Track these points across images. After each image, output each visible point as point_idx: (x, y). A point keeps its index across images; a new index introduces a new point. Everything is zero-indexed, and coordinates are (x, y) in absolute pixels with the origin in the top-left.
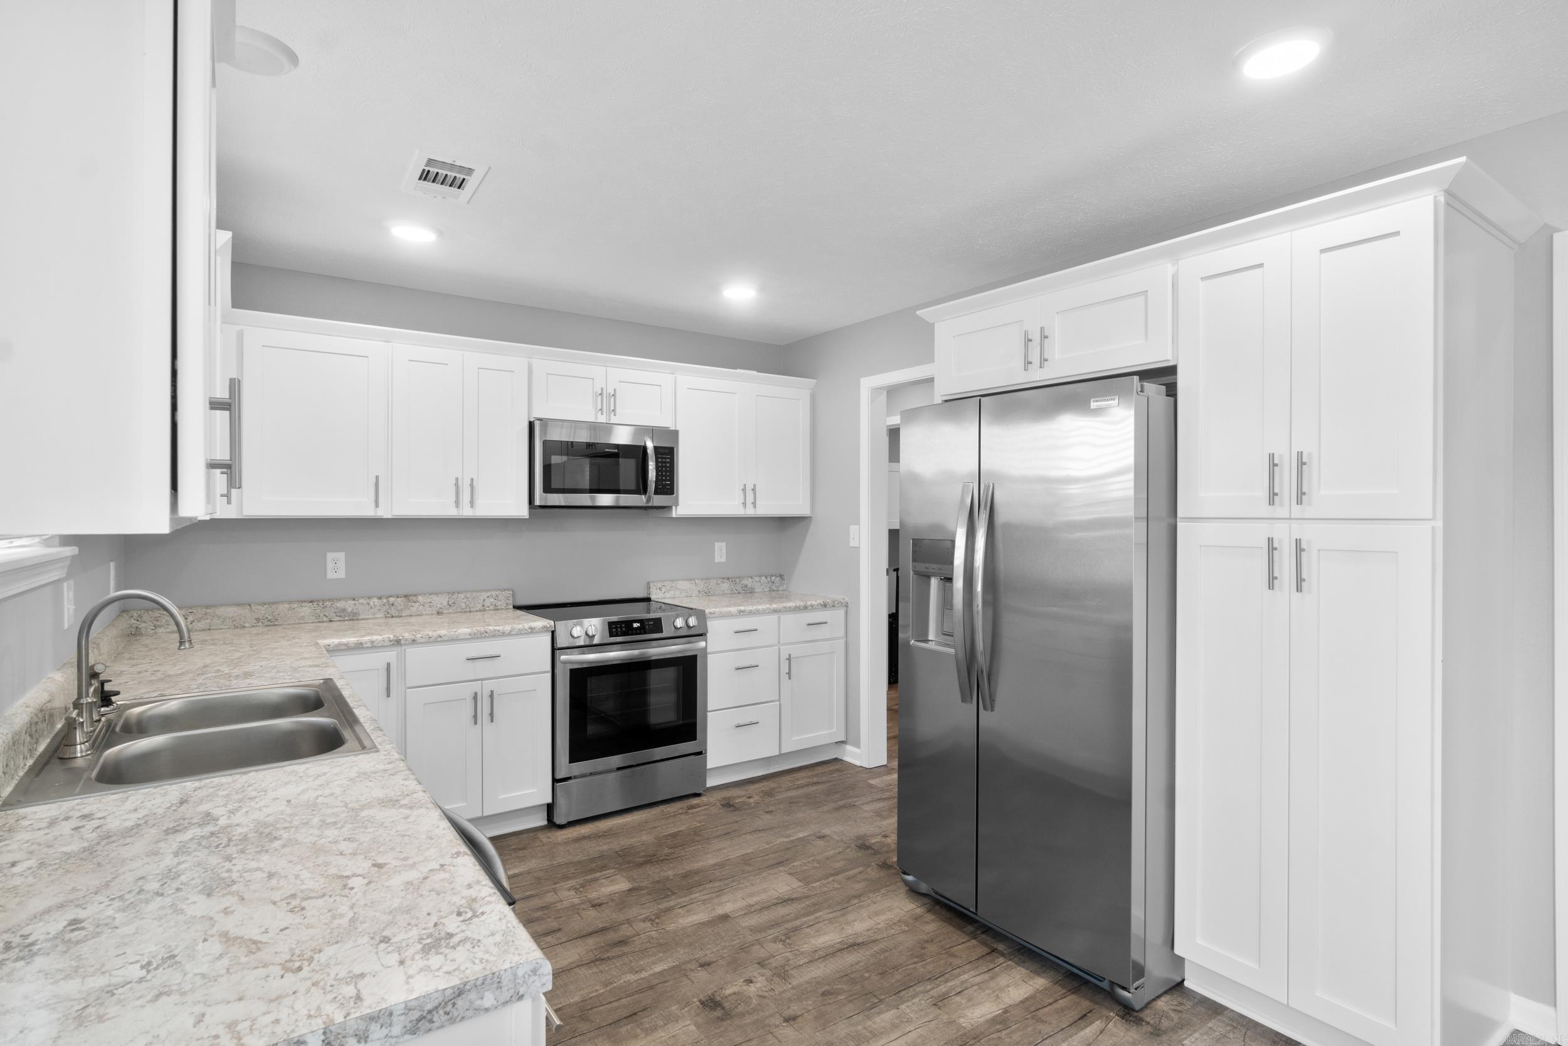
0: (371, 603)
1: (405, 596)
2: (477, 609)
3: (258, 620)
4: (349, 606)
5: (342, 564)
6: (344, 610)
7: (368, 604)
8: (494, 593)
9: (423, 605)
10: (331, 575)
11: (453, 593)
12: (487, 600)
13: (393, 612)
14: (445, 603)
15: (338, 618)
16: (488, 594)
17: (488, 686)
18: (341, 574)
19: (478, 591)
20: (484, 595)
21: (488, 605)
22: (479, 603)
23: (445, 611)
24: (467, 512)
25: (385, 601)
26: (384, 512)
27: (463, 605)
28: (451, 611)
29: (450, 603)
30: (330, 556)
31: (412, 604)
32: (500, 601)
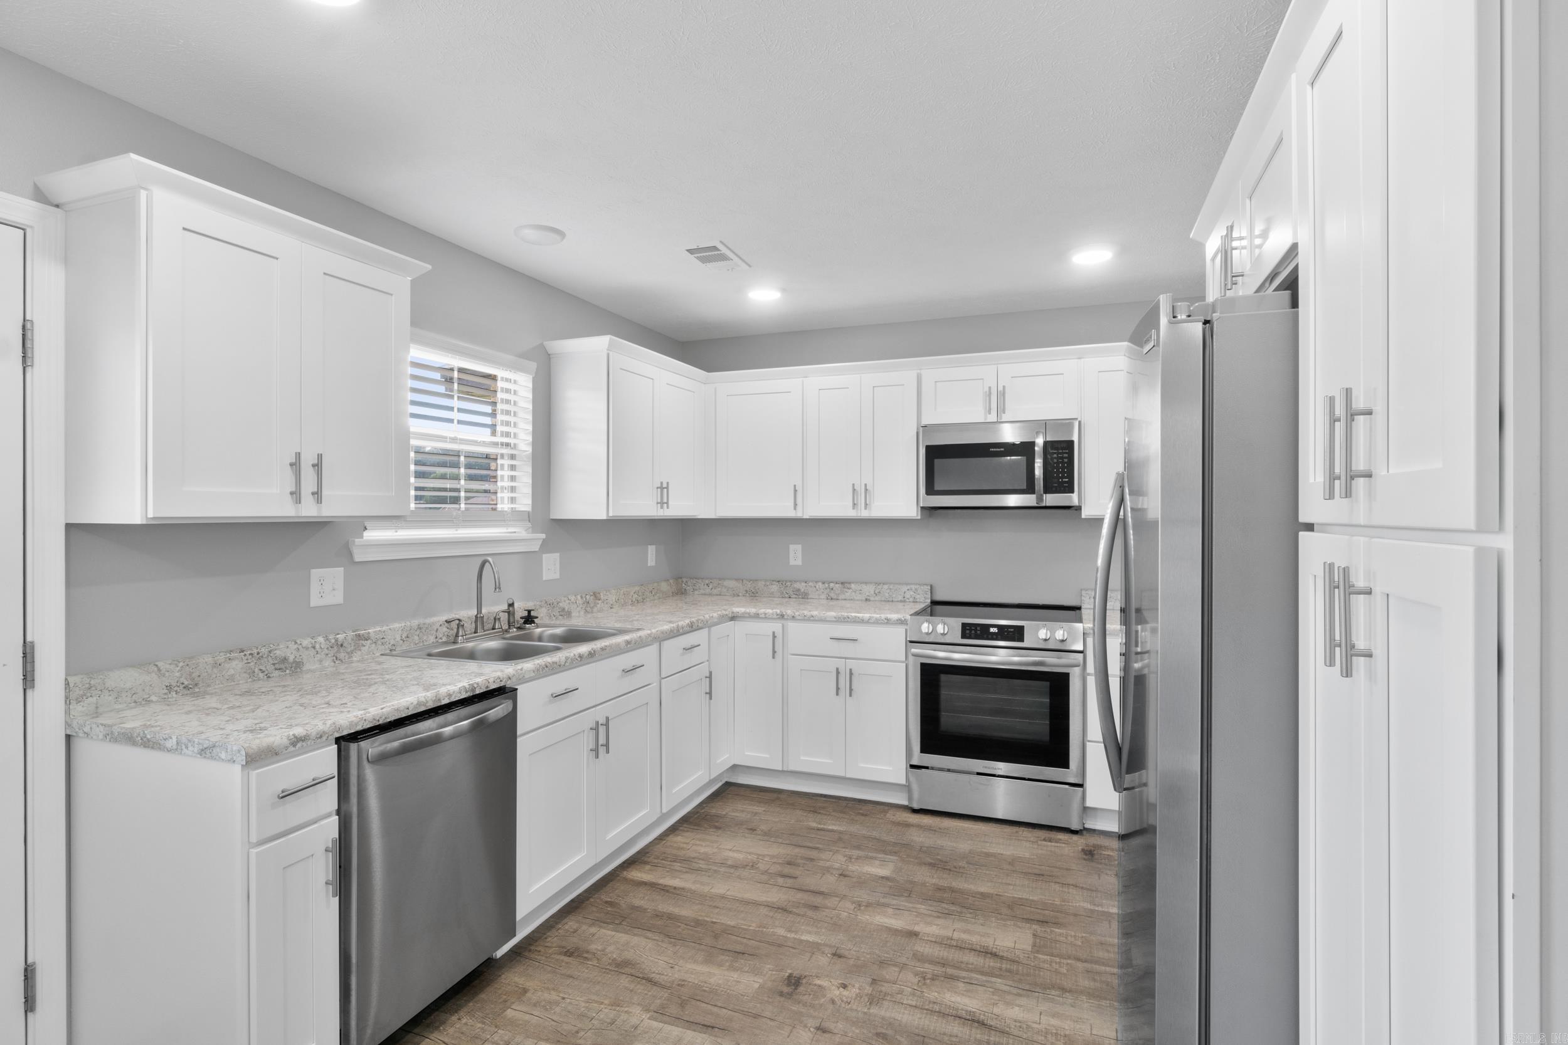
0: (817, 587)
1: (842, 583)
2: (899, 599)
3: (746, 591)
4: (802, 586)
5: (799, 554)
6: (799, 590)
7: (815, 587)
8: (913, 587)
9: (855, 592)
10: (792, 562)
11: (879, 584)
12: (907, 593)
13: (832, 595)
14: (872, 592)
15: (794, 596)
16: (909, 587)
17: (851, 664)
18: (799, 562)
19: (900, 584)
20: (905, 588)
21: (908, 597)
22: (901, 595)
23: (872, 599)
24: (865, 514)
25: (827, 585)
26: (799, 514)
27: (887, 595)
28: (877, 598)
29: (876, 592)
30: (792, 547)
31: (847, 590)
32: (919, 594)
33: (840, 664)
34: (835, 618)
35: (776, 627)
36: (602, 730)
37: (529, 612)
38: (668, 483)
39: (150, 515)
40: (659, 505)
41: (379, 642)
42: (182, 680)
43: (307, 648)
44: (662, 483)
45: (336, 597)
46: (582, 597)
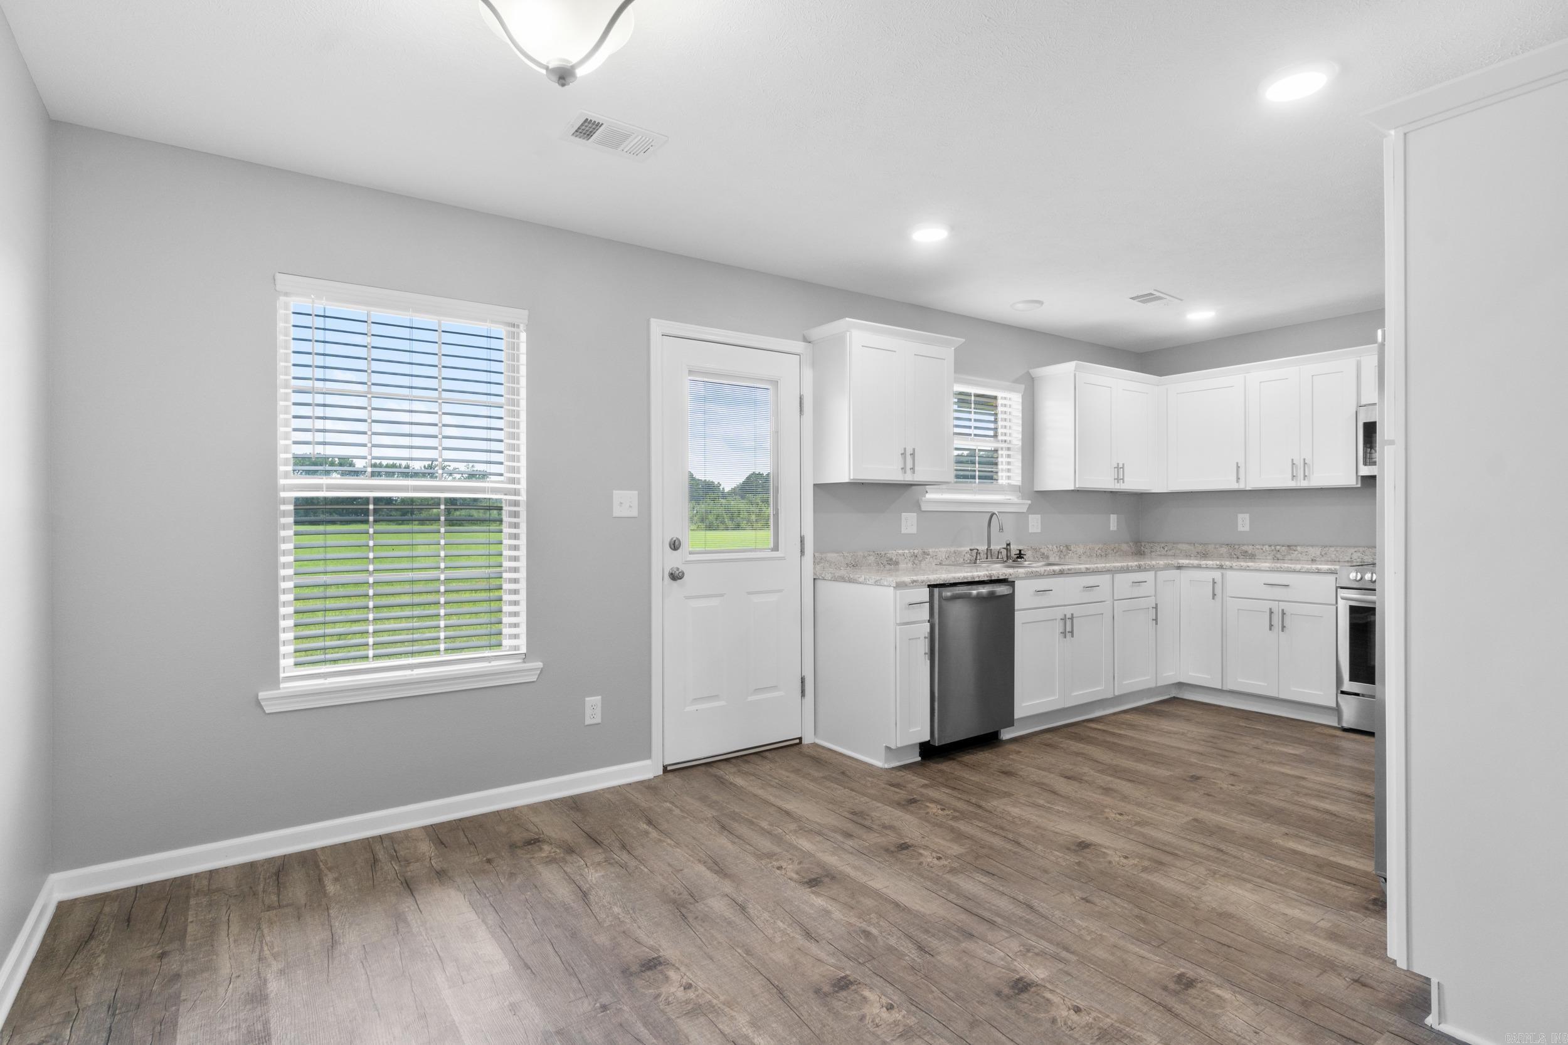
0: (1264, 549)
1: (1288, 546)
2: (1347, 560)
3: (1198, 553)
4: (1250, 549)
5: (1248, 522)
6: (1246, 552)
7: (1262, 549)
8: (1361, 549)
9: (1301, 553)
10: (1240, 528)
11: (1326, 546)
13: (1279, 556)
14: (1318, 553)
15: (1242, 557)
16: (1356, 549)
17: (1283, 605)
18: (1247, 528)
19: (1347, 546)
20: (1353, 550)
21: (1355, 558)
22: (1347, 556)
23: (1318, 559)
24: (1304, 484)
25: (1273, 548)
27: (1333, 556)
28: (1323, 559)
29: (1323, 553)
30: (1241, 516)
31: (1293, 552)
32: (1367, 555)
33: (1275, 606)
34: (1269, 568)
35: (1217, 575)
36: (1069, 623)
37: (1020, 551)
38: (1123, 464)
39: (852, 478)
40: (1116, 481)
41: (934, 558)
42: (852, 562)
43: (900, 555)
44: (1118, 464)
45: (913, 530)
46: (1057, 547)
